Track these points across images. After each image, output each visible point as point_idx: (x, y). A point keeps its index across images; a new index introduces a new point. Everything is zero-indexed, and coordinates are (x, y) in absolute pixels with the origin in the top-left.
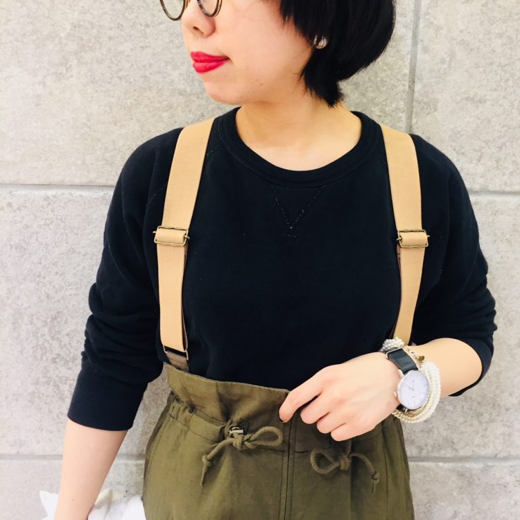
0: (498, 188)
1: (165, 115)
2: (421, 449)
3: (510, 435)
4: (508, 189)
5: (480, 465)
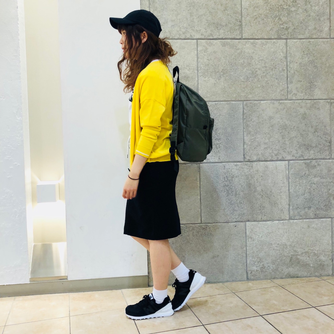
0: (306, 99)
2: (296, 157)
4: (308, 99)
5: (309, 161)
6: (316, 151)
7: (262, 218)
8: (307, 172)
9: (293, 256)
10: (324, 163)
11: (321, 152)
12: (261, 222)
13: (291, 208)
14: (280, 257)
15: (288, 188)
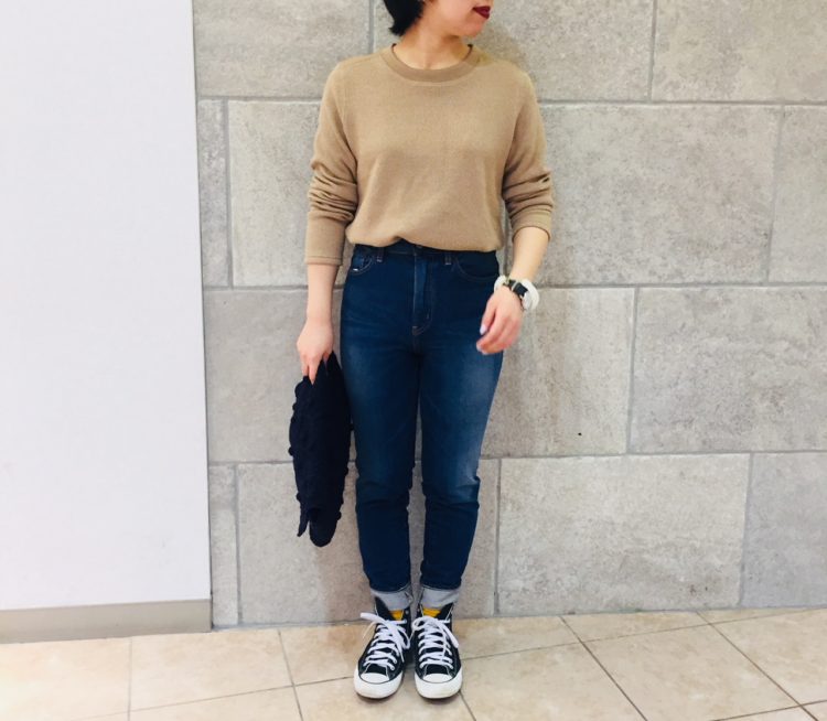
0: (708, 100)
1: (502, 54)
2: (660, 277)
3: (719, 267)
4: (714, 99)
5: (699, 289)
6: (723, 260)
7: (546, 449)
8: (690, 323)
9: (632, 553)
10: (744, 296)
11: (739, 263)
12: (543, 460)
13: (634, 421)
14: (593, 556)
15: (628, 367)
